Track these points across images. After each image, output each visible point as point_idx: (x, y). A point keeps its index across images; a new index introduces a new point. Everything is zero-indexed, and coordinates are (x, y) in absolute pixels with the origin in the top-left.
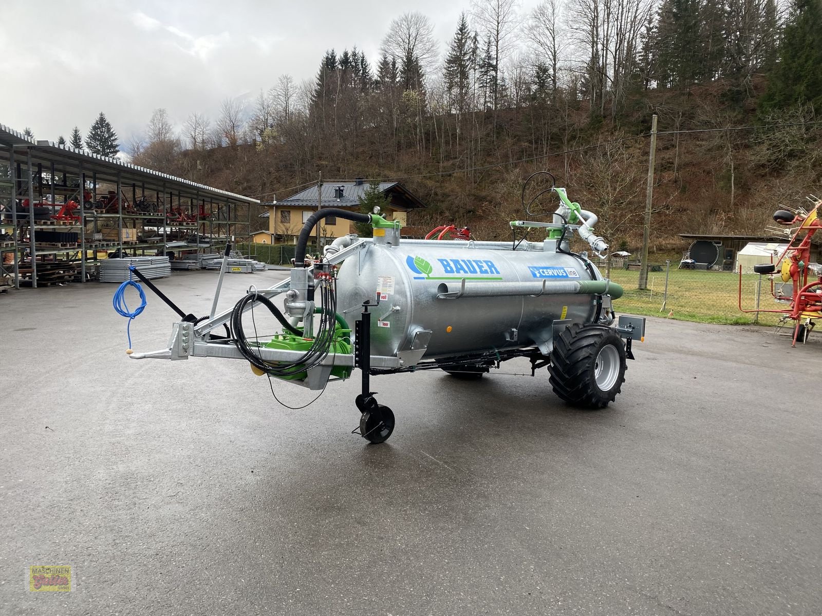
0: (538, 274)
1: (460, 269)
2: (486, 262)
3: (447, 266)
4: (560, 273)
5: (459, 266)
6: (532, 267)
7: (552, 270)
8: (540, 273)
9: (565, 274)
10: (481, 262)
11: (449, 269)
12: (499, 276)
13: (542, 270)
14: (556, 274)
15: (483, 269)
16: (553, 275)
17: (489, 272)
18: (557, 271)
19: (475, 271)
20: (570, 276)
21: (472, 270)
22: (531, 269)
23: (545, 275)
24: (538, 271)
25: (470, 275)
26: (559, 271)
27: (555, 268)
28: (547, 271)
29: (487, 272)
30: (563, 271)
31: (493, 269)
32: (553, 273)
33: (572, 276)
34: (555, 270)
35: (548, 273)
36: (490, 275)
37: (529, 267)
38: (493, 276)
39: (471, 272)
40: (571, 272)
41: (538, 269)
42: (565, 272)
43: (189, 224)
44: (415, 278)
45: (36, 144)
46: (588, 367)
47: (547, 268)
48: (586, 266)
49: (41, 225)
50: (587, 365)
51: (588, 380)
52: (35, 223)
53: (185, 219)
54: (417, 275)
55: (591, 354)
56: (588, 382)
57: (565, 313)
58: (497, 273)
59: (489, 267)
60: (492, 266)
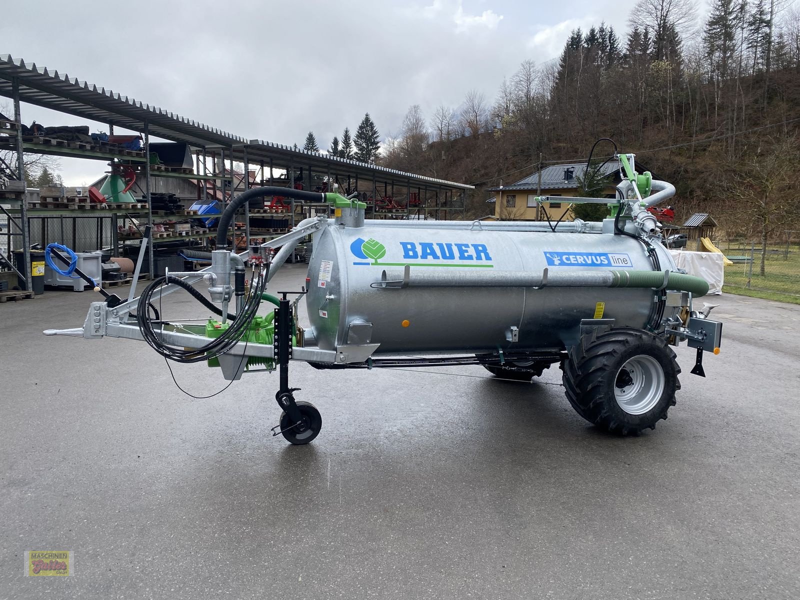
0: (557, 262)
1: (429, 254)
2: (476, 246)
3: (410, 250)
4: (597, 261)
5: (429, 251)
6: (550, 253)
7: (585, 257)
8: (561, 260)
9: (606, 262)
10: (467, 246)
11: (411, 253)
12: (489, 263)
13: (568, 256)
14: (589, 262)
15: (466, 254)
16: (584, 262)
17: (474, 258)
18: (593, 257)
19: (452, 257)
20: (616, 265)
21: (448, 255)
22: (548, 255)
23: (569, 262)
24: (559, 258)
25: (442, 261)
26: (598, 257)
27: (591, 254)
28: (576, 258)
29: (470, 258)
30: (605, 257)
31: (483, 255)
32: (584, 260)
33: (618, 265)
34: (590, 257)
35: (577, 260)
36: (474, 262)
37: (545, 253)
38: (479, 262)
39: (444, 257)
40: (618, 259)
41: (560, 255)
42: (608, 259)
44: (355, 264)
46: (600, 382)
47: (575, 254)
48: (649, 252)
49: (255, 213)
50: (600, 379)
51: (600, 398)
52: (250, 211)
53: (395, 207)
54: (358, 260)
55: (605, 365)
56: (601, 400)
57: (601, 311)
58: (487, 259)
59: (478, 253)
60: (482, 251)
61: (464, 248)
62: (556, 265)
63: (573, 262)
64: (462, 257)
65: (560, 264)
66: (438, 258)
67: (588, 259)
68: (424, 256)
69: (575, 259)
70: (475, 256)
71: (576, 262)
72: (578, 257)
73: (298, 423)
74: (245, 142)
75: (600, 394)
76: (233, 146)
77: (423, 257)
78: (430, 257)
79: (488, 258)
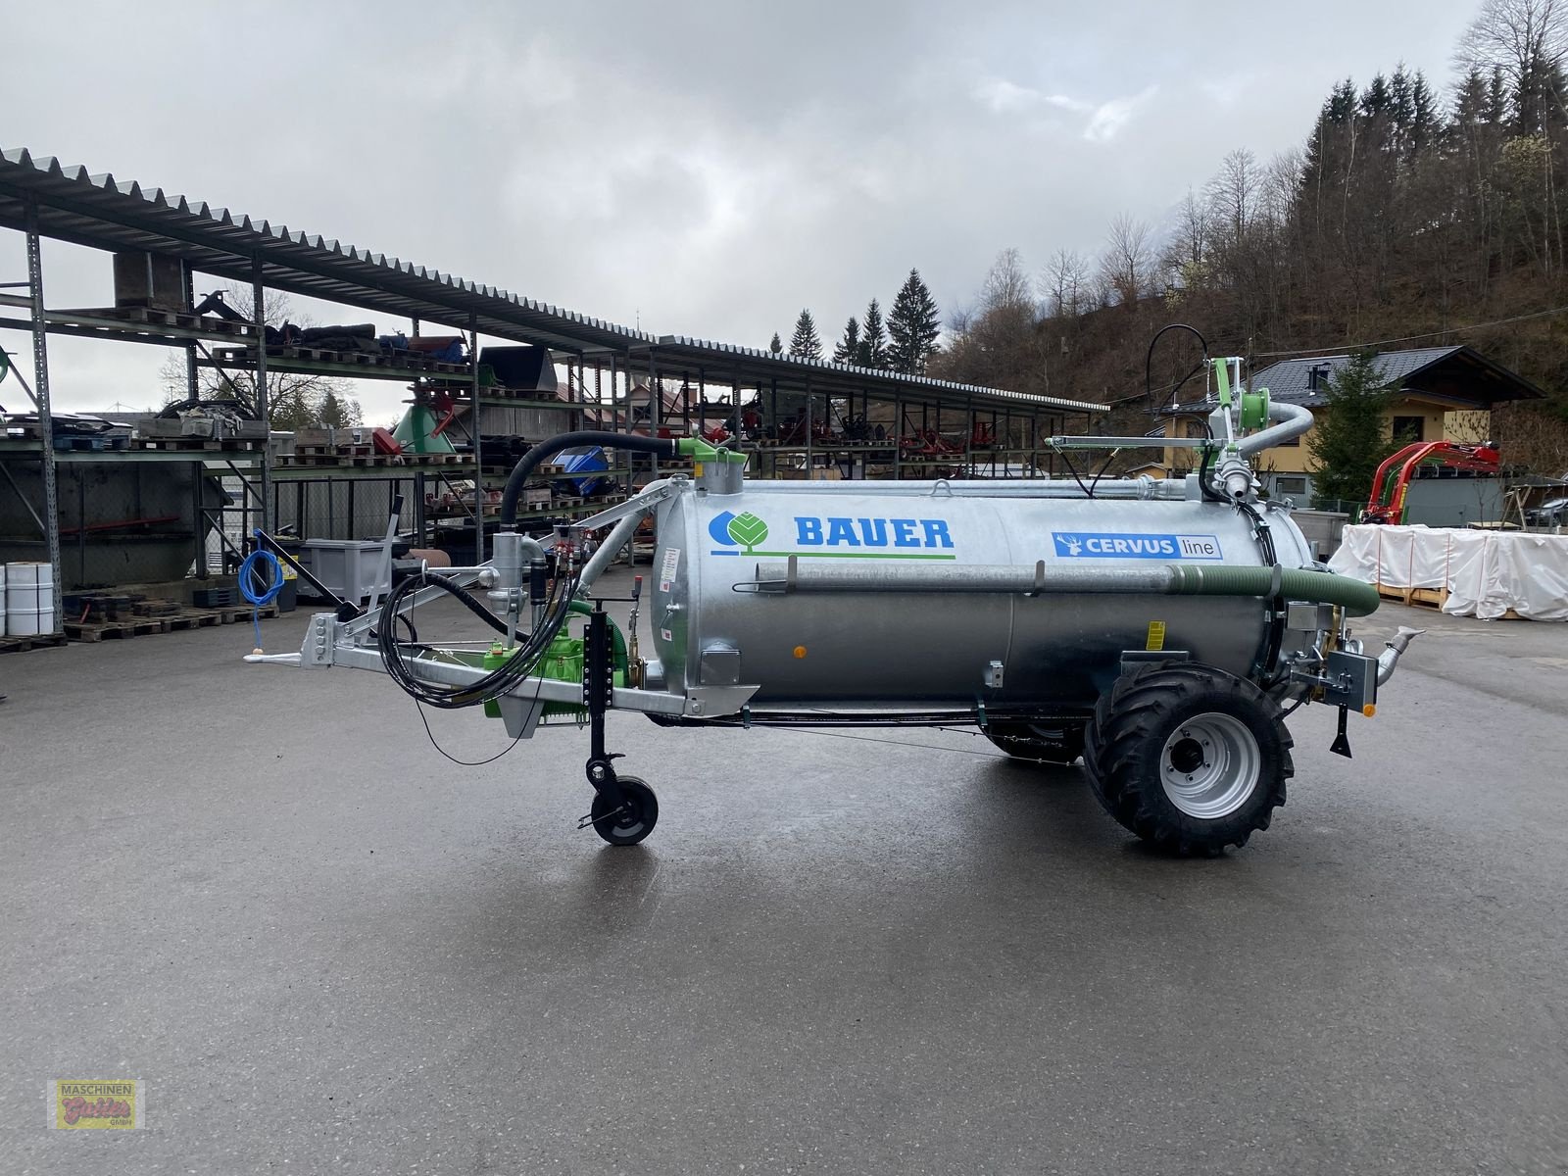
0: (1074, 549)
1: (843, 537)
2: (927, 524)
3: (810, 530)
4: (1153, 548)
5: (842, 532)
6: (1064, 535)
7: (1130, 542)
8: (1083, 547)
9: (1171, 550)
10: (912, 523)
11: (811, 536)
12: (947, 551)
13: (1097, 541)
14: (1138, 550)
15: (908, 538)
16: (1126, 551)
17: (922, 543)
18: (1147, 542)
19: (882, 541)
20: (1189, 555)
21: (875, 538)
22: (1058, 538)
23: (1099, 550)
24: (1080, 544)
25: (864, 548)
26: (1155, 542)
27: (1142, 537)
28: (1112, 543)
29: (915, 543)
30: (1169, 542)
31: (938, 538)
32: (1128, 547)
33: (1194, 555)
34: (1139, 542)
35: (1114, 548)
36: (922, 550)
37: (1055, 535)
38: (931, 551)
39: (869, 541)
40: (1194, 546)
41: (1082, 538)
42: (1174, 544)
43: (948, 457)
44: (713, 553)
45: (657, 342)
46: (1133, 758)
47: (1112, 536)
48: (1258, 533)
50: (1131, 753)
51: (1133, 786)
52: (660, 464)
55: (1141, 729)
56: (1134, 790)
57: (1160, 638)
58: (944, 546)
59: (930, 533)
60: (937, 532)
61: (905, 527)
62: (1072, 556)
63: (1105, 550)
64: (900, 542)
65: (1080, 555)
66: (858, 543)
67: (1136, 544)
68: (833, 541)
69: (1111, 546)
70: (923, 539)
71: (1112, 551)
72: (1116, 542)
73: (618, 809)
74: (651, 341)
75: (1133, 780)
76: (631, 348)
77: (830, 542)
78: (844, 543)
79: (947, 543)
